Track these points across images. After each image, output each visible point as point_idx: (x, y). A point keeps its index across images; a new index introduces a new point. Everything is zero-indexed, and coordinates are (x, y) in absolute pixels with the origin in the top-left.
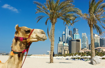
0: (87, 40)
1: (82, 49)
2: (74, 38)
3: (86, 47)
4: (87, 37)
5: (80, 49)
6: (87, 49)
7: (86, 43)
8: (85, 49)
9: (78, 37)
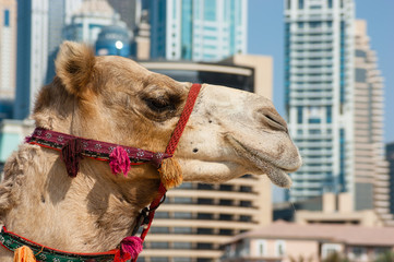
0: (361, 75)
1: (283, 214)
2: (158, 50)
3: (338, 183)
4: (356, 28)
5: (263, 214)
6: (369, 218)
7: (346, 120)
8: (328, 211)
9: (221, 23)
